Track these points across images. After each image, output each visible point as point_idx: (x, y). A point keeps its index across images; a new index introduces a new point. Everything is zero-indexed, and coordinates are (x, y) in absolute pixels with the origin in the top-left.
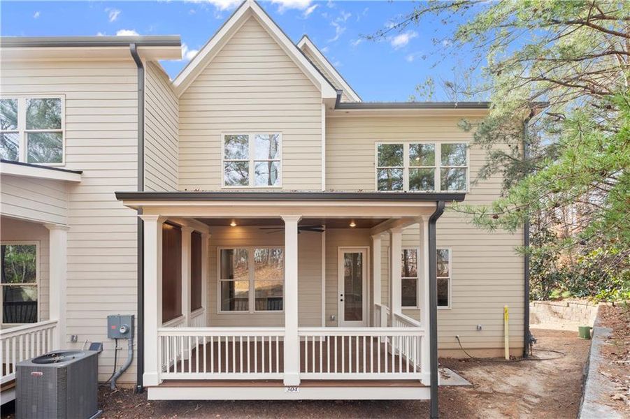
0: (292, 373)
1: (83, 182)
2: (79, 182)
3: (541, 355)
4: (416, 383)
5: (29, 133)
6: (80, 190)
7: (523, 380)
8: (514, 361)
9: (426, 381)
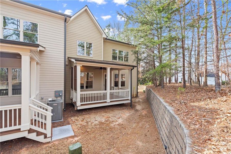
0: (108, 100)
1: (46, 51)
2: (44, 51)
3: (139, 96)
4: (128, 100)
5: (24, 32)
6: (44, 53)
7: (139, 100)
8: (135, 97)
9: (130, 99)
